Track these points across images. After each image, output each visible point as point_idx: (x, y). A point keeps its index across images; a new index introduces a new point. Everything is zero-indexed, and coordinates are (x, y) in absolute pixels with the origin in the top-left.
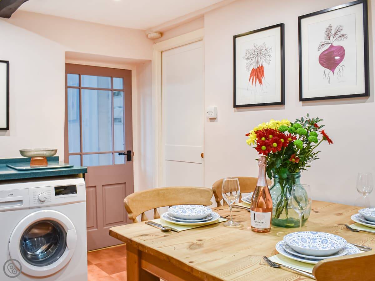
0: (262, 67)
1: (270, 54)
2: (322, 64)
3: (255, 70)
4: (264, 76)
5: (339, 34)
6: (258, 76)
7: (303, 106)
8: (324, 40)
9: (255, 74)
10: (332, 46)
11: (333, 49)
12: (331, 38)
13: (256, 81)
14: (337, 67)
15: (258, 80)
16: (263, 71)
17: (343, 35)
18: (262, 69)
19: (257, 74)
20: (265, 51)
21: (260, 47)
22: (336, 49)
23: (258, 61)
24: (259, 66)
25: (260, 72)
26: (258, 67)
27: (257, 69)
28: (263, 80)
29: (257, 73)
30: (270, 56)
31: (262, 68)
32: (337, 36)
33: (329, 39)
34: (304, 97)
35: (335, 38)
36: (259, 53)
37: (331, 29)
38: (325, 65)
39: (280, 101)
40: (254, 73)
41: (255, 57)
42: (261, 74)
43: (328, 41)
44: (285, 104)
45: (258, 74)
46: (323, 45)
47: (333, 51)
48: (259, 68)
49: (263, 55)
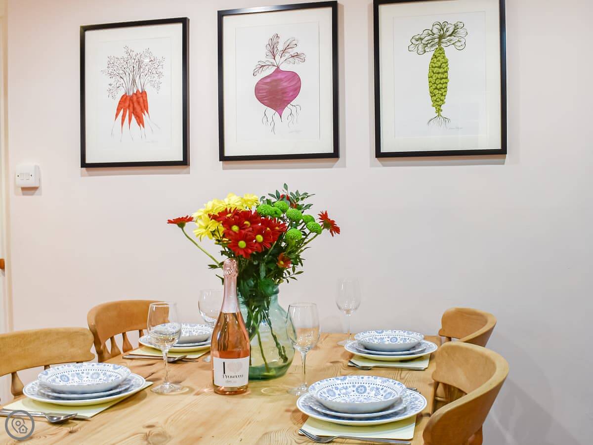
0: (144, 93)
1: (160, 70)
2: (261, 99)
3: (129, 98)
4: (147, 112)
5: (292, 52)
6: (134, 109)
7: (224, 169)
8: (264, 59)
9: (129, 106)
10: (278, 71)
11: (280, 76)
12: (277, 57)
13: (130, 120)
14: (286, 106)
15: (135, 118)
16: (145, 102)
17: (297, 55)
18: (142, 97)
19: (131, 105)
20: (150, 63)
21: (139, 56)
22: (286, 75)
23: (134, 81)
24: (138, 91)
25: (139, 103)
26: (135, 92)
27: (132, 97)
28: (145, 118)
29: (133, 103)
30: (160, 75)
31: (144, 95)
32: (287, 55)
33: (274, 59)
34: (227, 153)
35: (284, 58)
36: (136, 67)
37: (278, 42)
38: (266, 101)
39: (182, 160)
40: (127, 104)
41: (127, 74)
42: (141, 107)
43: (273, 60)
44: (189, 165)
45: (134, 106)
46: (263, 66)
47: (281, 80)
48: (136, 94)
49: (146, 72)
